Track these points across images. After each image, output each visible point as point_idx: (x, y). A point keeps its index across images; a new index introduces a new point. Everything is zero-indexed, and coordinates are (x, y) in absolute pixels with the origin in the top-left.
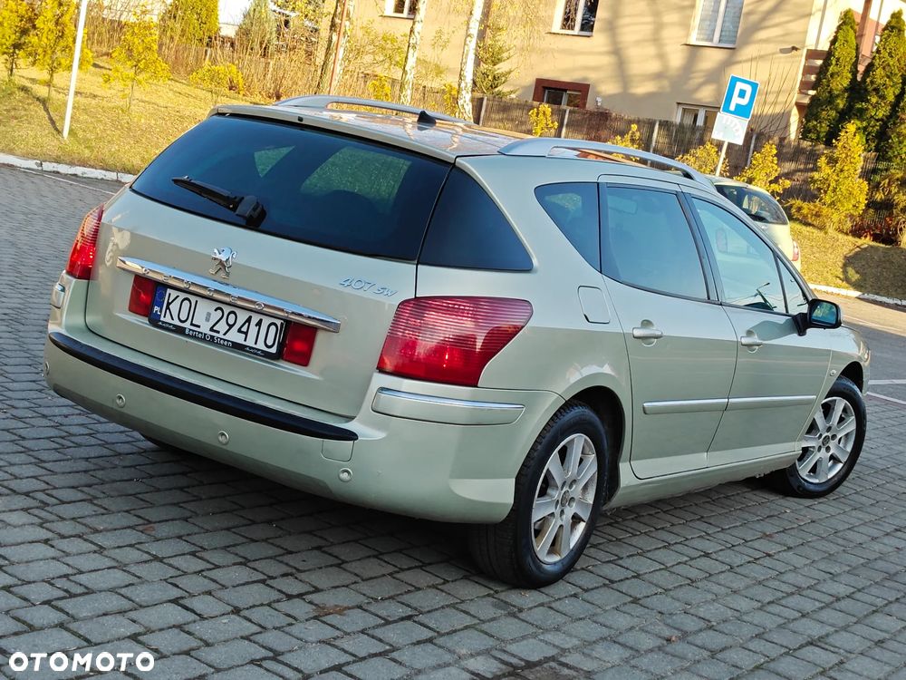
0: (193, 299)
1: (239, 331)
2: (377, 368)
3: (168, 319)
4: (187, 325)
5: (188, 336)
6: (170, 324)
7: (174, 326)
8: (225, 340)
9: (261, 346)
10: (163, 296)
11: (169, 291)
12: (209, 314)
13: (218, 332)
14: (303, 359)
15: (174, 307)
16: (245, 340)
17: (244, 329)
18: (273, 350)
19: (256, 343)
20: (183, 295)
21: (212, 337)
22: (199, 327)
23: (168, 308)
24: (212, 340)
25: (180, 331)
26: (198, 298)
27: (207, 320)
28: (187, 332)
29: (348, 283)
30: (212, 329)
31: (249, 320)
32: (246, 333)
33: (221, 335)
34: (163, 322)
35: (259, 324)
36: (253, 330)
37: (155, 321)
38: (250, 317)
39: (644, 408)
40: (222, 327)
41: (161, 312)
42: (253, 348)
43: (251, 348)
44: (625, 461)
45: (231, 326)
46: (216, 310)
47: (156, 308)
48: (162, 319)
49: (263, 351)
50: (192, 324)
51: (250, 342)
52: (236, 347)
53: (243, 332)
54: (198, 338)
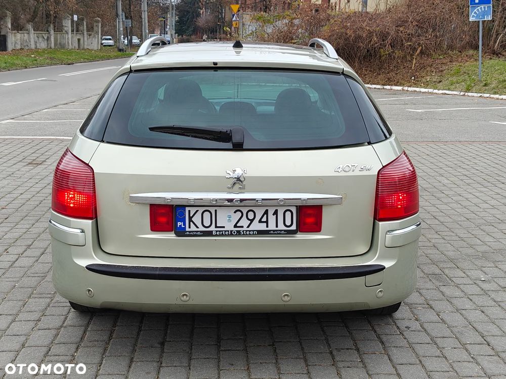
0: (212, 210)
1: (260, 221)
3: (193, 228)
4: (213, 228)
5: (216, 235)
6: (197, 232)
7: (201, 232)
8: (250, 231)
9: (281, 227)
10: (184, 214)
11: (187, 209)
12: (230, 217)
13: (242, 227)
14: (316, 227)
15: (197, 219)
16: (267, 227)
17: (264, 219)
18: (294, 227)
19: (277, 227)
20: (201, 210)
21: (238, 231)
22: (224, 227)
23: (190, 220)
24: (239, 234)
25: (207, 234)
26: (216, 208)
28: (214, 233)
30: (235, 226)
31: (266, 212)
32: (267, 222)
33: (245, 229)
34: (190, 232)
35: (276, 213)
36: (272, 218)
37: (181, 233)
38: (267, 211)
40: (244, 222)
41: (185, 224)
42: (277, 231)
43: (274, 231)
45: (252, 221)
46: (235, 212)
47: (179, 224)
48: (187, 229)
49: (285, 231)
50: (216, 227)
51: (272, 226)
52: (261, 233)
53: (264, 222)
54: (226, 235)
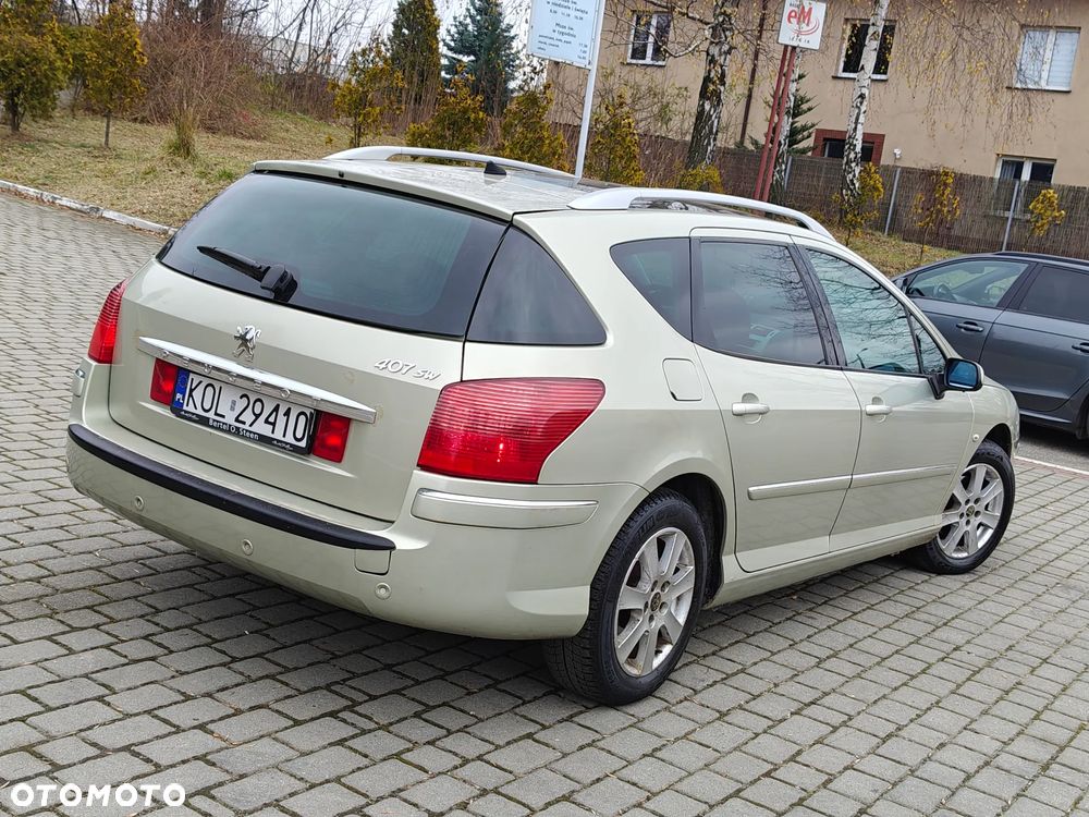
0: (218, 386)
1: (267, 421)
2: (418, 465)
3: (191, 408)
4: (211, 415)
5: (212, 427)
6: (193, 414)
7: (197, 415)
8: (251, 432)
9: (289, 439)
10: (185, 383)
11: (191, 376)
12: (234, 403)
13: (244, 423)
14: (336, 455)
15: (197, 394)
16: (273, 432)
17: (272, 419)
18: (303, 444)
19: (284, 436)
20: (206, 381)
21: (238, 429)
22: (223, 417)
23: (191, 395)
24: (238, 432)
25: (204, 421)
26: (222, 385)
27: (232, 409)
28: (211, 422)
29: (383, 366)
30: (237, 420)
31: (276, 409)
32: (274, 424)
33: (247, 427)
34: (186, 412)
35: (287, 413)
36: (281, 420)
37: (177, 410)
38: (278, 405)
39: (749, 493)
40: (248, 417)
41: (183, 399)
42: (281, 442)
43: (278, 441)
44: (729, 554)
45: (257, 416)
46: (241, 397)
47: (179, 396)
48: (185, 408)
49: (291, 445)
50: (216, 414)
51: (278, 435)
52: (263, 440)
53: (270, 423)
54: (222, 430)
